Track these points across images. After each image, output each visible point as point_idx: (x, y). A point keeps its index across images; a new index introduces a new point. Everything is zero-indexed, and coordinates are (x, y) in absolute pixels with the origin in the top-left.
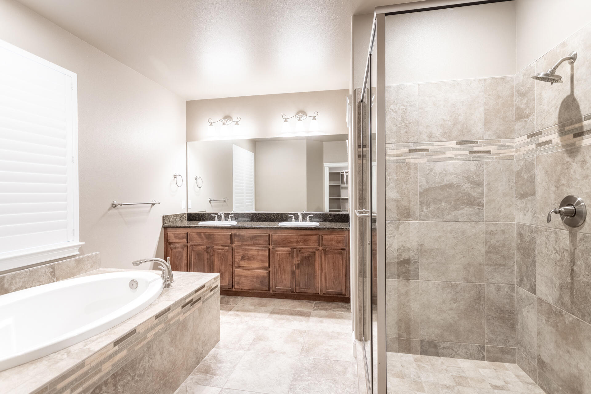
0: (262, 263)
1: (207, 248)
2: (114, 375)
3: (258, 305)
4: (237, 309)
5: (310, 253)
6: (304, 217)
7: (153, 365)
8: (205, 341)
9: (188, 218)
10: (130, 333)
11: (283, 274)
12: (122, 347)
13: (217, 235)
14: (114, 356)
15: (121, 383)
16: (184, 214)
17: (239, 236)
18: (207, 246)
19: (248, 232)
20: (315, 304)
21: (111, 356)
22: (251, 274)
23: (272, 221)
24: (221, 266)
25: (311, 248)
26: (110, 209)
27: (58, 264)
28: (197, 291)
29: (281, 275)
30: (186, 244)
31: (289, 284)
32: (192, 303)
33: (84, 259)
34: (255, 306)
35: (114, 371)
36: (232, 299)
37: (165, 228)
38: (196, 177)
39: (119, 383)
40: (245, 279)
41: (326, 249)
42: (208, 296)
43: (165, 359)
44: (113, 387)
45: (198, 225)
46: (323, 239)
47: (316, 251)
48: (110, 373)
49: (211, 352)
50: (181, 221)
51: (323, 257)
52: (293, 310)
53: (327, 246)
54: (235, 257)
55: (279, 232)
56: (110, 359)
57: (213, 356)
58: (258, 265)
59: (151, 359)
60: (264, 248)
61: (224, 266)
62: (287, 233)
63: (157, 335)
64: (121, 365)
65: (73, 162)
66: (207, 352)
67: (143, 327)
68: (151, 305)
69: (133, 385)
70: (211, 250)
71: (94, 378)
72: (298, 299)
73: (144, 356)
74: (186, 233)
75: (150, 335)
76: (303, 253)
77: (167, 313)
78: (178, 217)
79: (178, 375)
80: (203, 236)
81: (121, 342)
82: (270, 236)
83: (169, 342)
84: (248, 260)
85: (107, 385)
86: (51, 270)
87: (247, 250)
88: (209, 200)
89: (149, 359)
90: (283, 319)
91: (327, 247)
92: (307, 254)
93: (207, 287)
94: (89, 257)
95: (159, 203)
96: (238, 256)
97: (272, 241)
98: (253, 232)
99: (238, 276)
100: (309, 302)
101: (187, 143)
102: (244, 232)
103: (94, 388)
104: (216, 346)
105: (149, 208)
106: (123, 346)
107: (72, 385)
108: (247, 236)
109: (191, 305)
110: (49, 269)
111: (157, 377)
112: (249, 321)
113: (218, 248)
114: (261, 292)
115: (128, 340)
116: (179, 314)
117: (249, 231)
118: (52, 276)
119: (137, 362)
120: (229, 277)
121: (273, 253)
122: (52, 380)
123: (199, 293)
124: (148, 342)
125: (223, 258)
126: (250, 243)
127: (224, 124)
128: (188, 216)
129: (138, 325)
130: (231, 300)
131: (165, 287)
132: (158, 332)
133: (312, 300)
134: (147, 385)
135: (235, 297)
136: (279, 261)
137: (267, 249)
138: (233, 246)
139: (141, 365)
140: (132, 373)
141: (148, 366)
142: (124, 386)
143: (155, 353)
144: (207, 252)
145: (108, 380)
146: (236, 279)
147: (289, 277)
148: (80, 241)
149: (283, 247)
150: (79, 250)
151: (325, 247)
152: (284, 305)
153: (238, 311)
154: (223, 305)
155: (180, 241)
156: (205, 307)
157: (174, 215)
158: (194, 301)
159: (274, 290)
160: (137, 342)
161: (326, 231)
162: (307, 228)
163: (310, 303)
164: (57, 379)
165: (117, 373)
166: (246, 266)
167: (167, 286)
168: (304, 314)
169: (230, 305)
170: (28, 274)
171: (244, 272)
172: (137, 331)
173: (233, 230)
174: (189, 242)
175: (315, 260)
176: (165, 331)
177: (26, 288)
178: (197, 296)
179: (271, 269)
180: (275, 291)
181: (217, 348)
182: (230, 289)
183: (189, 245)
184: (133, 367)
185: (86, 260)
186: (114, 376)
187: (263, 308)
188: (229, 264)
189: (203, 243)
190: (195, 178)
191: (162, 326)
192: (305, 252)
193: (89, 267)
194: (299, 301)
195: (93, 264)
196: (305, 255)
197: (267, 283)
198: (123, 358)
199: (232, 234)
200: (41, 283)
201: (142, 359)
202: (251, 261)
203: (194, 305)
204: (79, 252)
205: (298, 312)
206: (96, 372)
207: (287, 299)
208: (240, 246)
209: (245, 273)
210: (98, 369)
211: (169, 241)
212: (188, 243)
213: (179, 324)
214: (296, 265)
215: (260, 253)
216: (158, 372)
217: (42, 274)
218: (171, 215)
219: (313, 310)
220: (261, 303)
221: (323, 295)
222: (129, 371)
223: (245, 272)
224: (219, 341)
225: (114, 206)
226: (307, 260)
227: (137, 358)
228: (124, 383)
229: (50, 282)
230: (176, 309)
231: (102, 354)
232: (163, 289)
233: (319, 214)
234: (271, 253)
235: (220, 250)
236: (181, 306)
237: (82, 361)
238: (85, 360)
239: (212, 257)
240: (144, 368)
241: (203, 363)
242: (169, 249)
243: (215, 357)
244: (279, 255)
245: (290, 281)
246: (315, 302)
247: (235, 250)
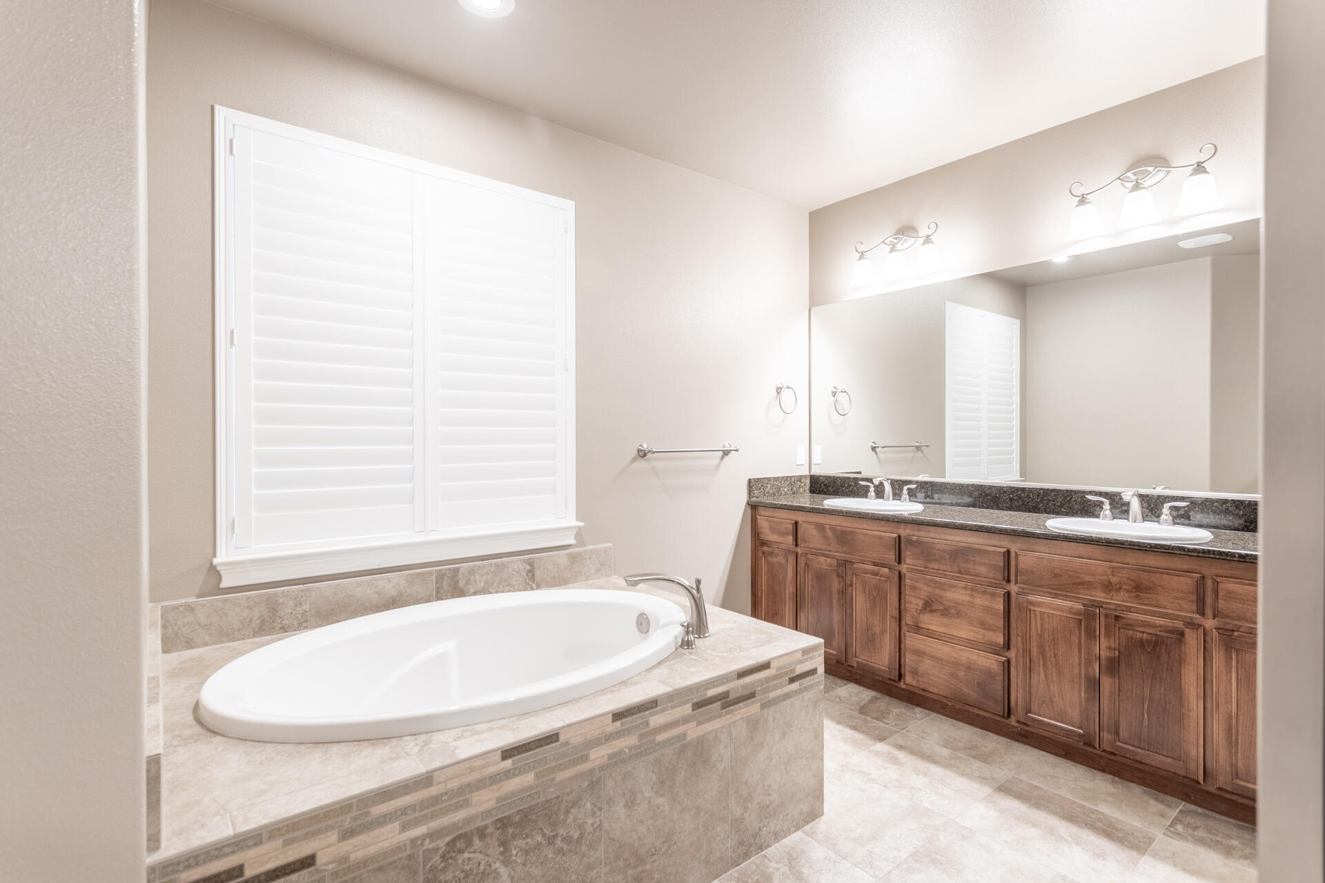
0: (983, 631)
1: (838, 566)
2: (501, 820)
3: (966, 748)
4: (901, 742)
5: (1158, 633)
6: (1152, 507)
7: (606, 826)
8: (768, 806)
9: (811, 487)
10: (543, 739)
11: (1055, 679)
12: (521, 766)
13: (861, 536)
14: (501, 780)
15: (520, 843)
16: (802, 476)
17: (918, 544)
18: (838, 560)
19: (943, 536)
20: (1181, 811)
21: (495, 779)
22: (951, 656)
23: (1035, 509)
24: (872, 616)
25: (1165, 616)
26: (634, 460)
27: (539, 558)
28: (742, 674)
29: (1047, 680)
30: (793, 547)
31: (1075, 715)
32: (727, 701)
33: (583, 555)
34: (956, 749)
35: (502, 812)
36: (897, 709)
37: (753, 507)
38: (835, 390)
39: (515, 843)
40: (933, 666)
41: (1233, 631)
42: (779, 692)
43: (642, 822)
44: (499, 845)
45: (822, 505)
46: (1221, 593)
47: (1187, 631)
48: (491, 814)
49: (788, 837)
50: (794, 493)
51: (1218, 656)
52: (1083, 807)
53: (1239, 619)
54: (907, 600)
55: (1041, 546)
56: (491, 785)
57: (788, 853)
58: (972, 634)
59: (601, 810)
60: (990, 589)
61: (878, 618)
62: (1069, 553)
63: (617, 760)
64: (521, 805)
65: (567, 370)
66: (778, 836)
67: (579, 733)
68: (624, 683)
69: (550, 856)
70: (848, 571)
71: (453, 815)
72: (1114, 775)
73: (580, 798)
74: (793, 522)
75: (598, 755)
76: (1130, 626)
77: (647, 713)
78: (784, 483)
79: (680, 869)
80: (830, 534)
81: (519, 753)
82: (1013, 555)
83: (654, 784)
84: (943, 615)
85: (485, 838)
86: (528, 568)
87: (941, 586)
88: (871, 446)
89: (595, 809)
90: (1034, 824)
91: (1239, 624)
92: (1147, 633)
93: (778, 669)
94: (592, 551)
95: (737, 451)
96: (915, 597)
97: (1017, 572)
98: (958, 539)
99: (913, 651)
100: (1156, 799)
101: (810, 310)
102: (932, 535)
103: (453, 836)
104: (807, 828)
105: (716, 462)
106: (525, 764)
107: (403, 816)
108: (939, 546)
109: (724, 707)
110: (524, 565)
111: (618, 857)
112: (920, 789)
113: (865, 569)
114: (981, 713)
115: (537, 753)
116: (685, 720)
117: (946, 534)
118: (529, 579)
119: (563, 809)
120: (890, 649)
121: (1020, 608)
122: (362, 794)
123: (749, 679)
124: (592, 771)
125: (875, 594)
126: (948, 568)
127: (893, 250)
128: (811, 482)
129: (565, 724)
130: (895, 710)
131: (682, 646)
132: (621, 752)
133: (1171, 796)
134: (590, 867)
135: (910, 706)
136: (1041, 636)
137: (1001, 592)
138: (904, 568)
139: (571, 817)
140: (547, 830)
141: (592, 825)
142: (527, 852)
143: (610, 799)
144: (838, 576)
145: (486, 827)
146: (909, 659)
147: (1077, 695)
148: (578, 519)
149: (1056, 596)
150: (575, 535)
151: (1228, 620)
152: (1052, 777)
153: (900, 747)
154: (869, 719)
155: (782, 538)
156: (770, 718)
157: (776, 479)
158: (732, 696)
159: (1023, 720)
160: (561, 762)
161: (1235, 564)
162: (1150, 544)
163: (1162, 802)
164: (372, 794)
165: (509, 817)
166: (935, 629)
167: (685, 644)
168: (1121, 835)
169: (888, 724)
170: (493, 569)
171: (932, 645)
172: (562, 738)
173: (902, 525)
174: (799, 543)
175: (1181, 661)
176: (641, 754)
177: (490, 593)
178: (744, 687)
179: (1012, 654)
180: (1027, 725)
181: (807, 835)
182: (894, 681)
183: (799, 550)
184: (550, 817)
185: (587, 557)
186: (503, 823)
187: (977, 764)
188: (890, 615)
189: (830, 551)
190: (833, 392)
191: (632, 740)
192: (1139, 627)
193: (593, 572)
194: (1113, 782)
195: (600, 566)
196: (1139, 635)
197: (1001, 693)
198: (524, 790)
199: (899, 536)
200: (511, 588)
201: (574, 804)
202: (950, 617)
203: (732, 708)
204: (575, 539)
205: (1100, 820)
206: (457, 802)
207: (1071, 760)
208: (921, 571)
209: (932, 647)
210: (465, 797)
211: (760, 535)
212: (797, 545)
213: (683, 748)
214: (1103, 662)
215: (979, 601)
216: (620, 847)
217: (514, 573)
218: (769, 479)
219: (1164, 834)
220: (976, 746)
221: (1217, 792)
222: (540, 823)
223: (935, 646)
224: (820, 816)
225: (642, 454)
226: (1148, 653)
227: (560, 799)
228: (526, 846)
229: (526, 589)
230: (673, 707)
231: (472, 770)
232: (677, 649)
233: (1218, 501)
234: (1013, 606)
235: (869, 575)
236: (690, 705)
237: (428, 772)
238: (433, 771)
239: (850, 589)
240: (581, 827)
241: (758, 862)
242: (760, 554)
243: (792, 860)
244: (1042, 619)
245: (1080, 706)
246: (1182, 805)
247: (908, 582)
